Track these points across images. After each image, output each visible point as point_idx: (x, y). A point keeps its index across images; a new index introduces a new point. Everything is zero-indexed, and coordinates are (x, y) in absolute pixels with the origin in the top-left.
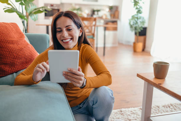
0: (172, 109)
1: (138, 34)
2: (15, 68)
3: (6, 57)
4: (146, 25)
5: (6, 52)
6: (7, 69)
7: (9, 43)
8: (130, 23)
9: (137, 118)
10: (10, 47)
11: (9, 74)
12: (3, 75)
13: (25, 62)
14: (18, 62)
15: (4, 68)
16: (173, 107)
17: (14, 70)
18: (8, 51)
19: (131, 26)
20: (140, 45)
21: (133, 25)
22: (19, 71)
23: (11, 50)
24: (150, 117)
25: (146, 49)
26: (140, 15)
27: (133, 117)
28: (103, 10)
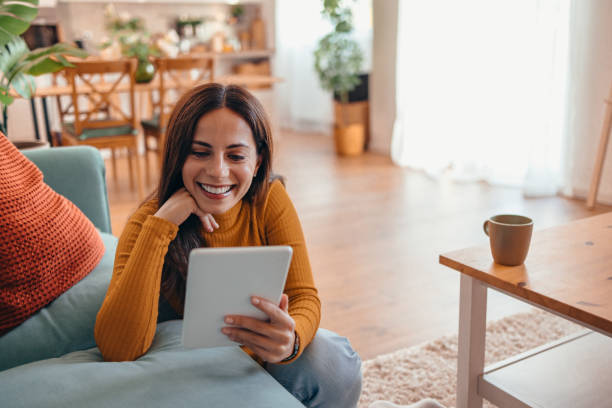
0: (513, 333)
1: (345, 99)
2: (42, 291)
3: (9, 260)
4: (366, 66)
5: (7, 243)
6: (19, 299)
7: (11, 210)
8: (317, 66)
9: (430, 378)
10: (16, 224)
11: (27, 317)
12: (11, 325)
13: (66, 267)
14: (48, 270)
15: (11, 301)
16: (515, 327)
17: (40, 298)
18: (12, 238)
19: (323, 75)
20: (354, 135)
22: (55, 299)
23: (24, 233)
24: (482, 375)
25: (375, 144)
26: (344, 37)
27: (420, 379)
28: (212, 19)
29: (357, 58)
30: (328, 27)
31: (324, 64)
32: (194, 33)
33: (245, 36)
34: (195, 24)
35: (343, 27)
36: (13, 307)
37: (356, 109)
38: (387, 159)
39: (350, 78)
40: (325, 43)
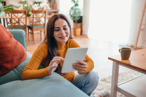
0: (121, 77)
1: (76, 22)
2: (14, 64)
3: (7, 56)
4: (82, 15)
5: (6, 52)
6: (9, 66)
7: (7, 43)
8: (70, 14)
9: (103, 87)
10: (8, 47)
11: (11, 70)
12: (7, 72)
13: (19, 58)
14: (16, 59)
15: (7, 66)
16: (121, 75)
17: (14, 66)
18: (7, 50)
19: (71, 16)
21: (73, 15)
22: (17, 66)
23: (10, 49)
24: (117, 86)
25: (83, 33)
27: (100, 87)
28: (44, 2)
29: (79, 12)
30: (73, 5)
31: (72, 13)
32: (39, 5)
33: (52, 6)
34: (39, 3)
35: (76, 5)
36: (7, 68)
37: (79, 25)
38: (86, 37)
39: (78, 17)
40: (72, 8)
